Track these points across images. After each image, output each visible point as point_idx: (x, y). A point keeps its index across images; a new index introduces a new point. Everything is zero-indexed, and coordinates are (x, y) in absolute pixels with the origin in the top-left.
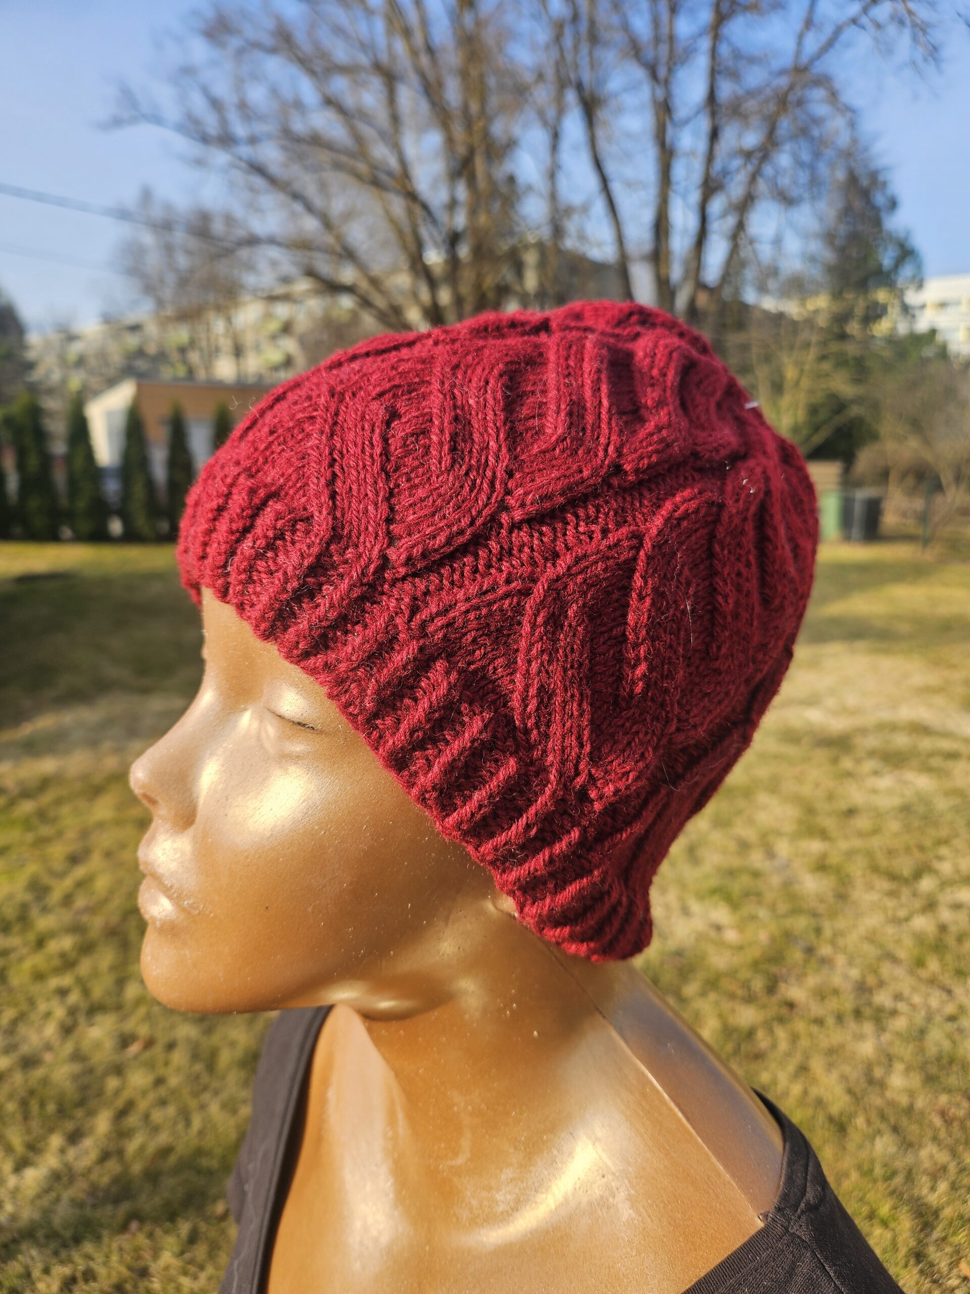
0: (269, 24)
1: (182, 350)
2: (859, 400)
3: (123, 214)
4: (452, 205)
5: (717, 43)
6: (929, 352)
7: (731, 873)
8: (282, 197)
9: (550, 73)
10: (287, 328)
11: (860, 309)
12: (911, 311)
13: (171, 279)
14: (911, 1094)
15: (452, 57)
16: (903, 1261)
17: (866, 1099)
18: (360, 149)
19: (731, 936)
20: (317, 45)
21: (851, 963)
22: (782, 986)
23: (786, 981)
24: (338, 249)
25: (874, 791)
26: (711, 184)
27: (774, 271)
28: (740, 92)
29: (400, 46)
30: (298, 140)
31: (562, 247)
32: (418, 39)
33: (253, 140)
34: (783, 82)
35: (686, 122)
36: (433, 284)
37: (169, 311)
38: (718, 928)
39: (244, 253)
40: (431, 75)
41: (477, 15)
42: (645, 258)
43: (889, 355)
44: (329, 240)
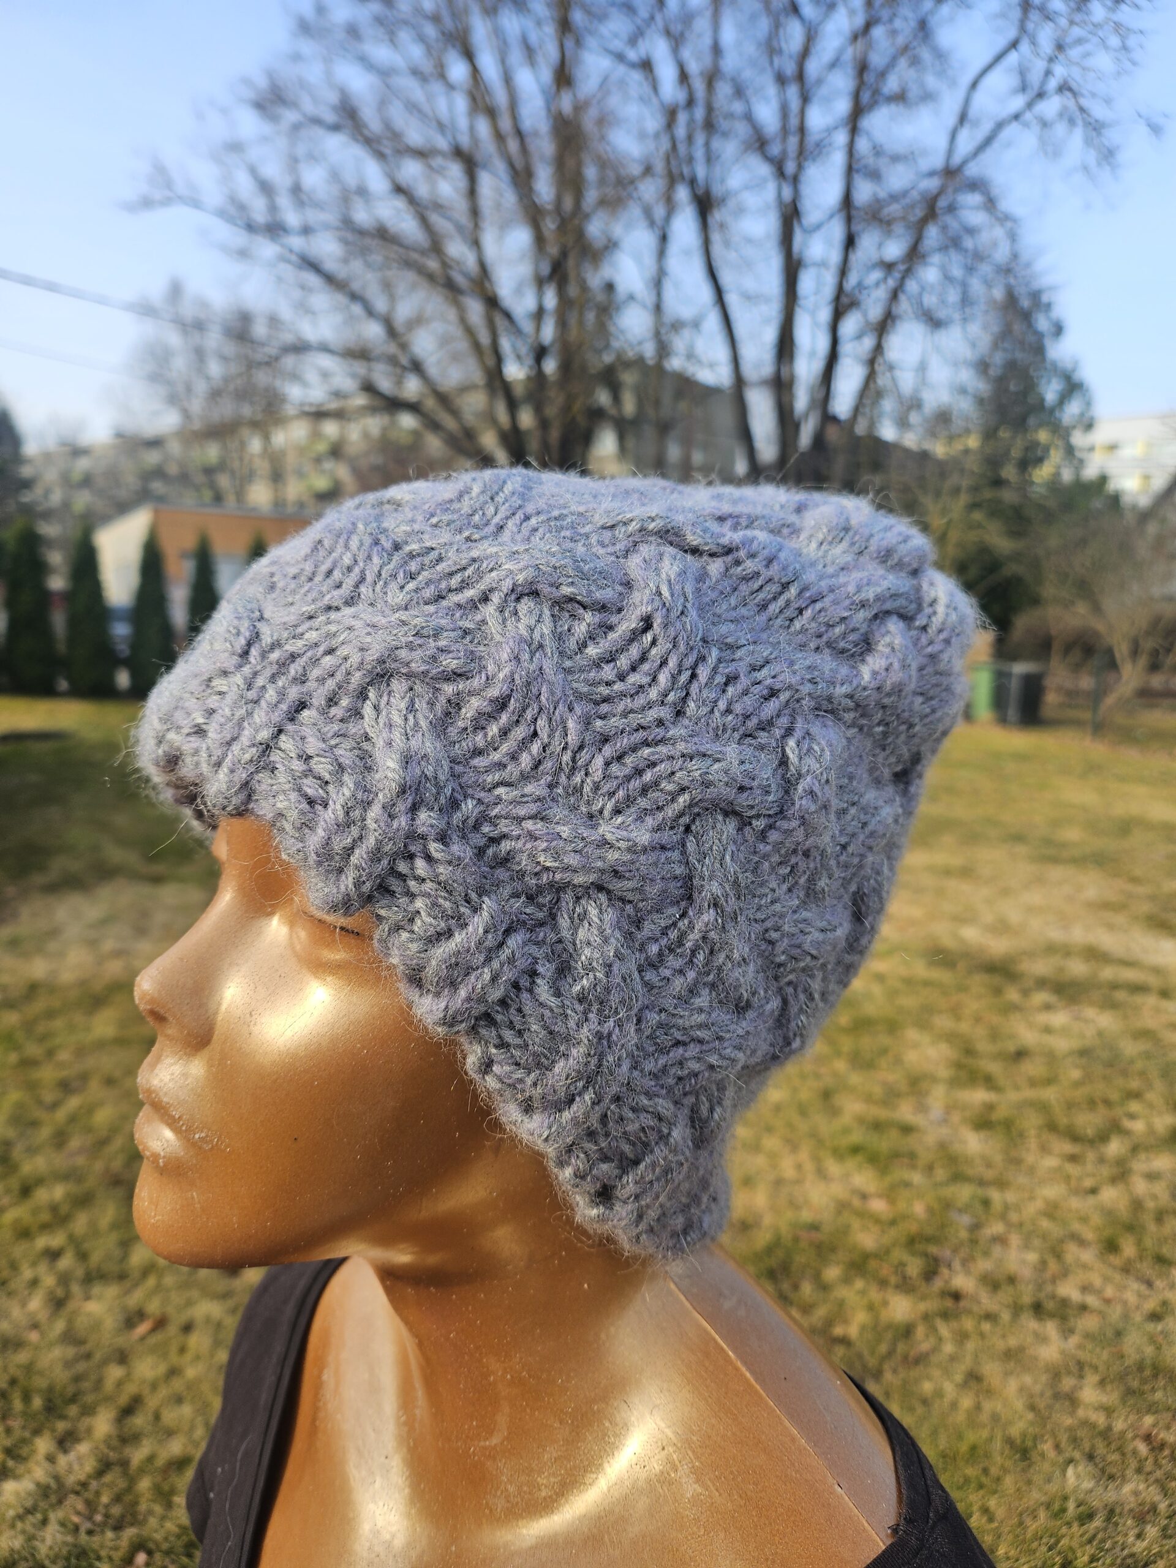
0: (333, 98)
1: (209, 471)
2: (1016, 557)
3: (145, 310)
4: (539, 314)
5: (857, 139)
6: (1097, 504)
7: (878, 1126)
8: (337, 297)
9: (659, 166)
10: (336, 451)
11: (1017, 450)
12: (1078, 454)
13: (201, 388)
14: (1109, 1411)
15: (544, 147)
17: (1053, 1418)
18: (436, 247)
19: (878, 1206)
20: (388, 125)
21: (1026, 1246)
22: (945, 1271)
23: (948, 1266)
24: (404, 361)
25: (1048, 1030)
26: (845, 300)
27: (915, 404)
28: (882, 195)
29: (483, 127)
30: (361, 232)
31: (666, 367)
32: (505, 124)
33: (306, 230)
34: (932, 184)
35: (818, 227)
36: (513, 403)
37: (197, 425)
38: (864, 1197)
39: (289, 361)
40: (519, 164)
41: (575, 96)
42: (764, 383)
43: (1052, 504)
44: (392, 349)
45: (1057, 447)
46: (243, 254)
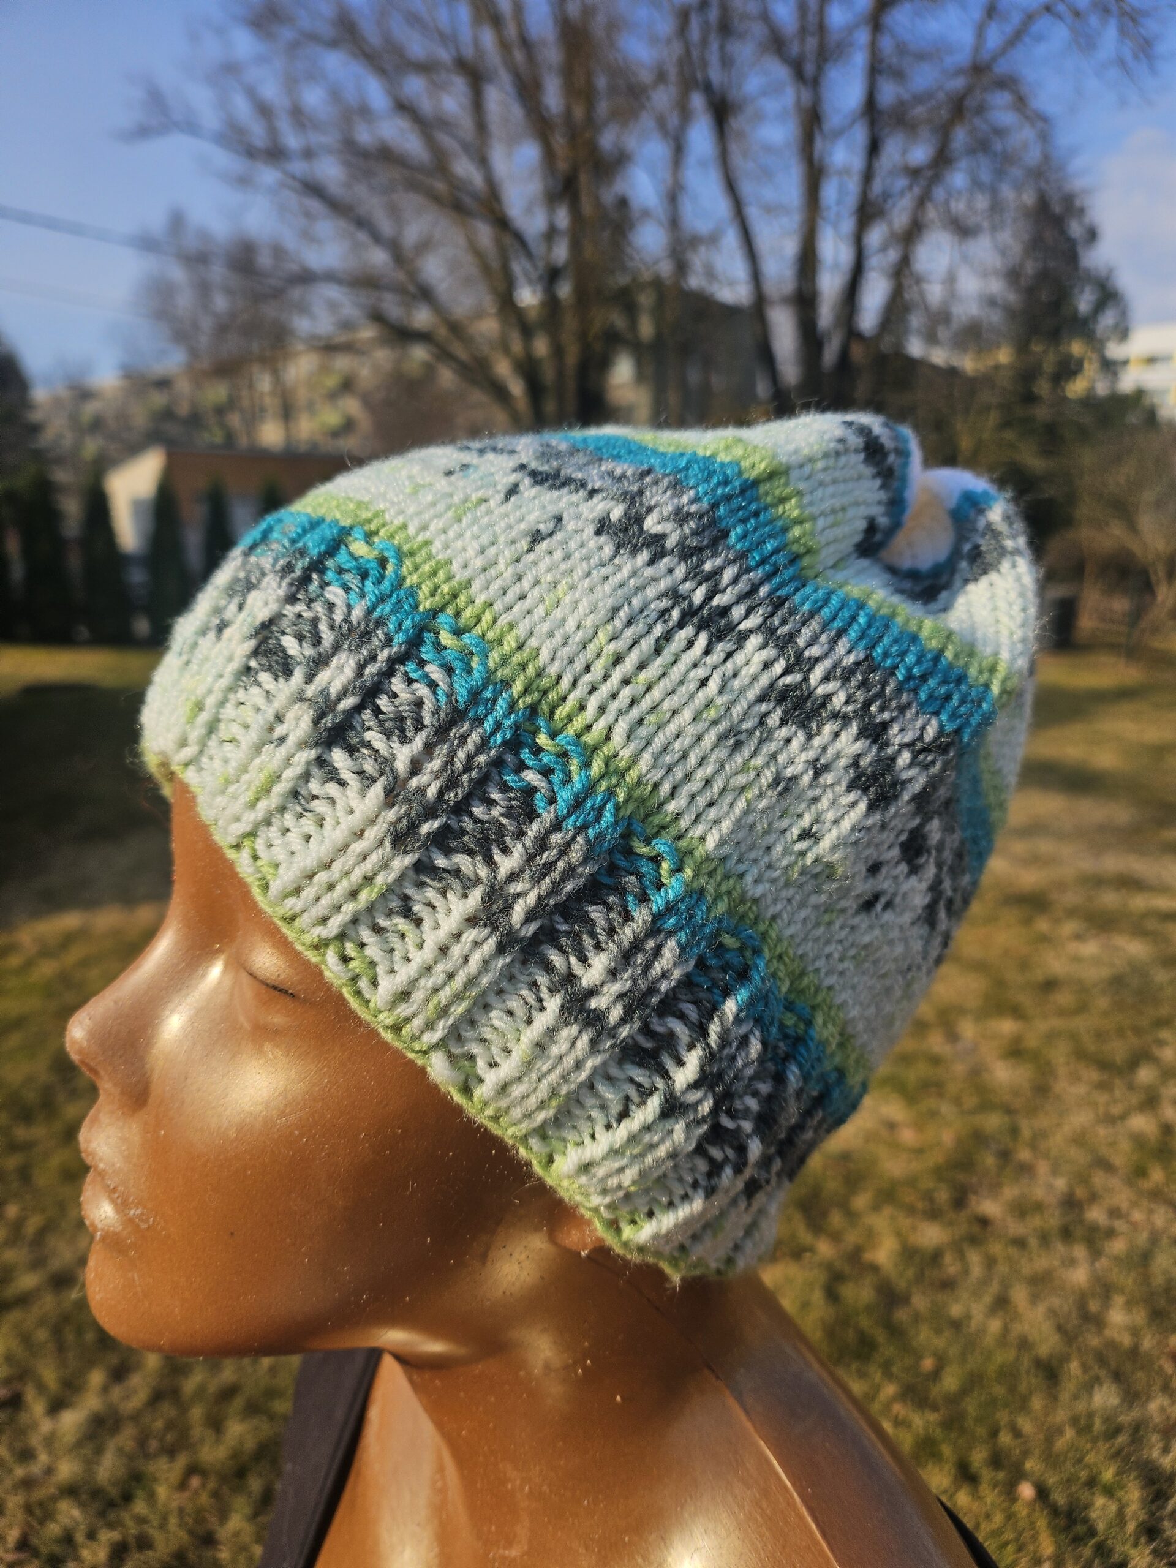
0: (327, 10)
1: (220, 411)
2: (1051, 477)
3: (147, 244)
4: (551, 234)
5: (880, 37)
6: (1134, 417)
8: (342, 224)
9: (672, 73)
10: (347, 385)
11: (1049, 364)
12: (1112, 368)
13: (207, 324)
14: (1135, 1332)
15: (552, 54)
16: (1132, 1539)
17: (1080, 1339)
18: (441, 164)
19: (908, 1136)
20: (387, 37)
21: (1055, 1171)
22: (973, 1199)
23: (976, 1193)
24: (412, 288)
25: (1077, 959)
26: (868, 210)
27: (944, 318)
28: (906, 96)
29: (488, 38)
30: (364, 153)
31: (684, 286)
32: (511, 30)
33: (308, 154)
34: (958, 84)
35: (838, 133)
36: (527, 331)
37: (205, 364)
38: (892, 1126)
39: (296, 293)
40: (526, 75)
42: (786, 300)
43: (1087, 420)
44: (400, 276)
45: (1090, 359)
46: (243, 182)
